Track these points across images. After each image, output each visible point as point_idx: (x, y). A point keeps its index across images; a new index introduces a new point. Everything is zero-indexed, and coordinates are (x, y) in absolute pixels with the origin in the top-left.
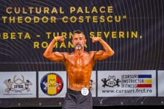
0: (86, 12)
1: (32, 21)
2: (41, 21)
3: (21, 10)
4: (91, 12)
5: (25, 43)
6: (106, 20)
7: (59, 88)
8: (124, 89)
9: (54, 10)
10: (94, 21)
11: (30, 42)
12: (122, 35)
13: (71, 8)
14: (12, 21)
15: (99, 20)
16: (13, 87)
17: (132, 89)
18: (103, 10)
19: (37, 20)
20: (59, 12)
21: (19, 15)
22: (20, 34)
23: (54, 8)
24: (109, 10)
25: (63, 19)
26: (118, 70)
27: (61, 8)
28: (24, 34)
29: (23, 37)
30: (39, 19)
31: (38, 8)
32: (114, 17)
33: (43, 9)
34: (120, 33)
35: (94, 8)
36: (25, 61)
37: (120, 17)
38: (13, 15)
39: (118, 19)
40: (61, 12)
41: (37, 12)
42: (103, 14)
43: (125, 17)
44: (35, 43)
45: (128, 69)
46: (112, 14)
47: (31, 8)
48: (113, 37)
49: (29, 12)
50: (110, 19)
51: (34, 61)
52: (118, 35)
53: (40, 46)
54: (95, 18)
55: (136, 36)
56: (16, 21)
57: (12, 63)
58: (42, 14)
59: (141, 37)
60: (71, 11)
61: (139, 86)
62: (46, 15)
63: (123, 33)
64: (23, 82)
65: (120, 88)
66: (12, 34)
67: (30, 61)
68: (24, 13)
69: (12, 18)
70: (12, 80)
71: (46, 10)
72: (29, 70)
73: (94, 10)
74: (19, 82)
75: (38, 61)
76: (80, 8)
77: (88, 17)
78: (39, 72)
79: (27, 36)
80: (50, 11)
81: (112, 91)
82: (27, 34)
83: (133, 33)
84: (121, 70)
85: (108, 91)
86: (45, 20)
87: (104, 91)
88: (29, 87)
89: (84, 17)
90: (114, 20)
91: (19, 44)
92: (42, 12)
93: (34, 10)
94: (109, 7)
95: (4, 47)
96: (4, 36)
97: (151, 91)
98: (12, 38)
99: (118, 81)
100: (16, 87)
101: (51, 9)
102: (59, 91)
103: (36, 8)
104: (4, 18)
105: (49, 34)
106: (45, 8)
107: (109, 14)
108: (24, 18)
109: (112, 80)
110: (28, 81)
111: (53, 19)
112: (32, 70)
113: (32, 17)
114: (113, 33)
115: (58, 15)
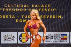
0: (39, 7)
1: (16, 10)
2: (19, 10)
3: (11, 6)
4: (41, 7)
5: (12, 20)
6: (47, 10)
7: (27, 39)
8: (55, 40)
9: (25, 6)
10: (42, 11)
11: (15, 20)
12: (54, 17)
13: (33, 5)
14: (7, 10)
15: (44, 10)
16: (7, 39)
17: (58, 40)
18: (46, 6)
19: (17, 10)
20: (27, 7)
21: (10, 8)
22: (10, 16)
23: (25, 5)
24: (49, 6)
25: (29, 10)
26: (52, 32)
27: (28, 5)
28: (12, 16)
29: (11, 17)
30: (18, 9)
31: (18, 5)
32: (51, 9)
33: (20, 5)
34: (53, 16)
35: (43, 5)
36: (12, 28)
37: (53, 9)
38: (8, 8)
39: (53, 10)
40: (28, 7)
41: (18, 7)
42: (46, 8)
43: (56, 9)
44: (17, 20)
45: (57, 32)
46: (50, 8)
47: (15, 5)
48: (50, 18)
49: (14, 7)
50: (49, 10)
51: (16, 28)
52: (52, 17)
53: (19, 21)
54: (43, 9)
55: (60, 17)
56: (9, 10)
57: (7, 28)
58: (20, 8)
59: (62, 18)
60: (33, 6)
61: (61, 39)
62: (22, 8)
63: (55, 16)
64: (11, 36)
65: (53, 40)
66: (7, 16)
67: (14, 28)
68: (12, 7)
69: (7, 9)
70: (7, 36)
71: (22, 6)
72: (14, 32)
73: (43, 6)
74: (10, 37)
75: (18, 28)
76: (36, 5)
77: (40, 9)
78: (18, 33)
79: (13, 17)
80: (23, 6)
81: (50, 41)
82: (13, 16)
83: (59, 16)
84: (54, 32)
85: (48, 41)
86: (21, 10)
87: (46, 41)
88: (14, 39)
89: (38, 9)
90: (51, 10)
91: (10, 20)
92: (20, 7)
93: (16, 6)
94: (49, 5)
95: (3, 21)
96: (3, 17)
97: (67, 41)
98: (7, 18)
99: (52, 37)
100: (8, 39)
101: (24, 5)
102: (27, 41)
103: (17, 5)
104: (4, 9)
105: (23, 16)
106: (21, 5)
107: (49, 8)
108: (12, 9)
109: (50, 36)
110: (13, 36)
111: (25, 10)
112: (15, 32)
113: (16, 9)
114: (50, 16)
115: (27, 8)
